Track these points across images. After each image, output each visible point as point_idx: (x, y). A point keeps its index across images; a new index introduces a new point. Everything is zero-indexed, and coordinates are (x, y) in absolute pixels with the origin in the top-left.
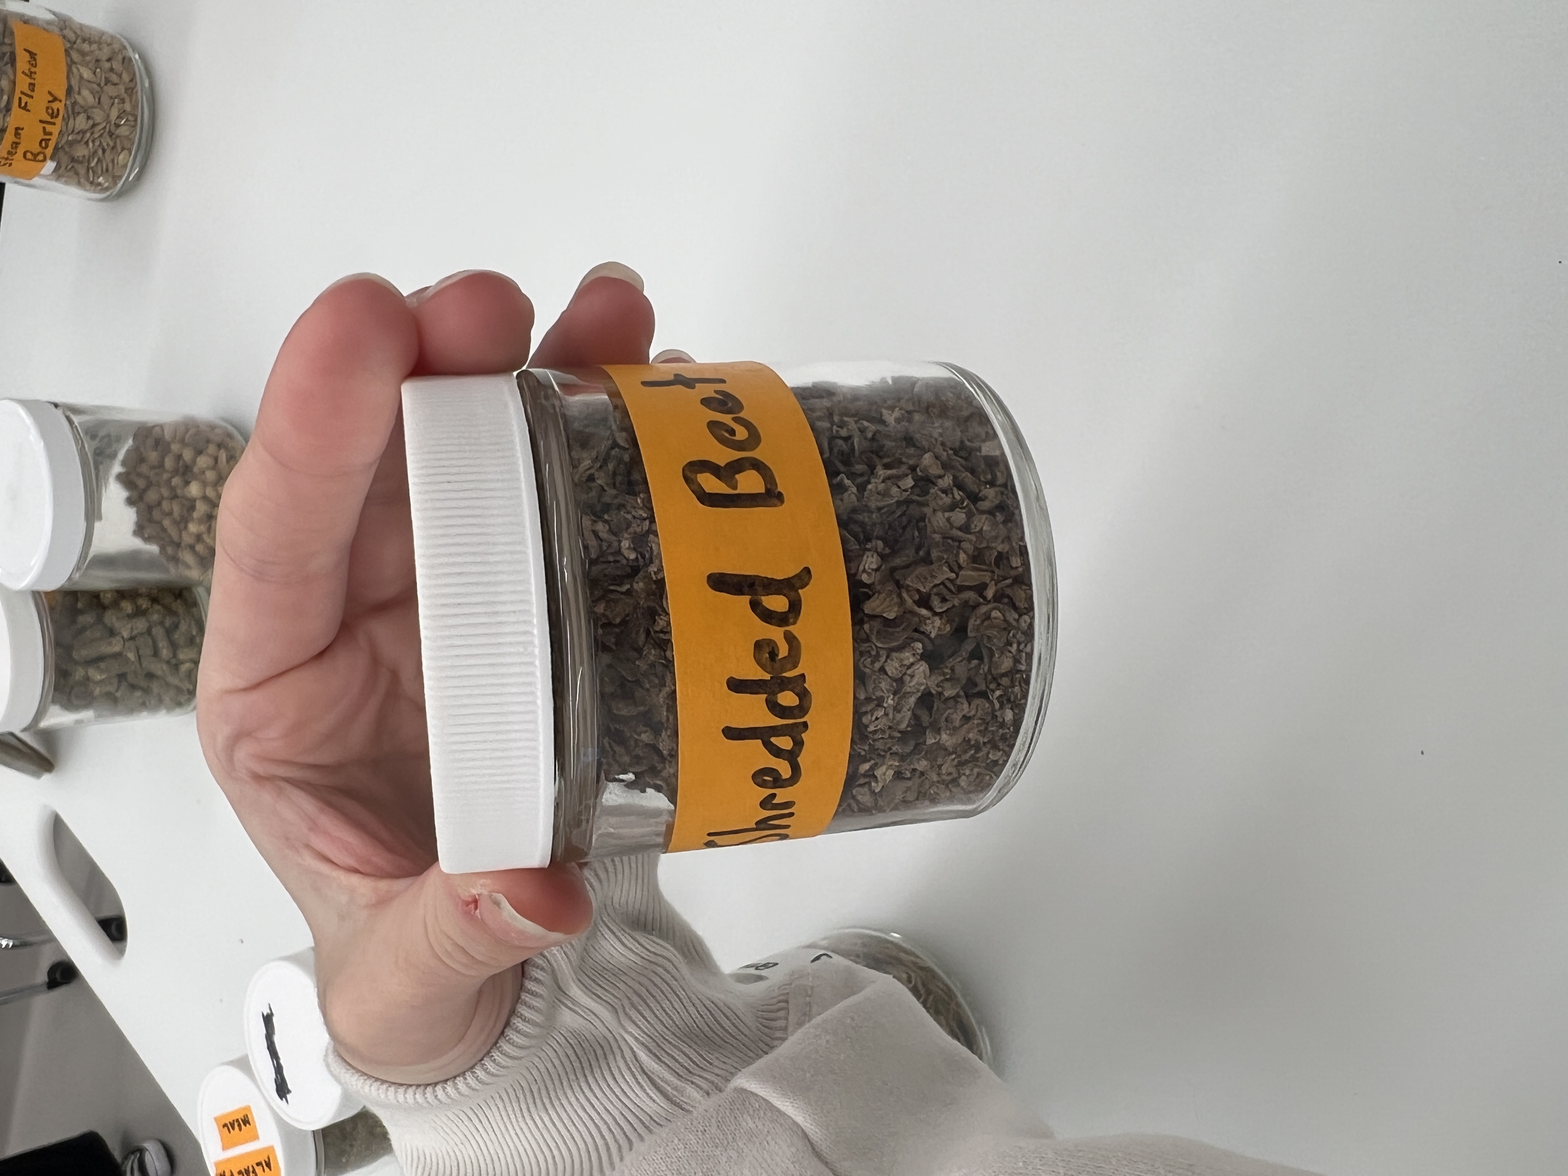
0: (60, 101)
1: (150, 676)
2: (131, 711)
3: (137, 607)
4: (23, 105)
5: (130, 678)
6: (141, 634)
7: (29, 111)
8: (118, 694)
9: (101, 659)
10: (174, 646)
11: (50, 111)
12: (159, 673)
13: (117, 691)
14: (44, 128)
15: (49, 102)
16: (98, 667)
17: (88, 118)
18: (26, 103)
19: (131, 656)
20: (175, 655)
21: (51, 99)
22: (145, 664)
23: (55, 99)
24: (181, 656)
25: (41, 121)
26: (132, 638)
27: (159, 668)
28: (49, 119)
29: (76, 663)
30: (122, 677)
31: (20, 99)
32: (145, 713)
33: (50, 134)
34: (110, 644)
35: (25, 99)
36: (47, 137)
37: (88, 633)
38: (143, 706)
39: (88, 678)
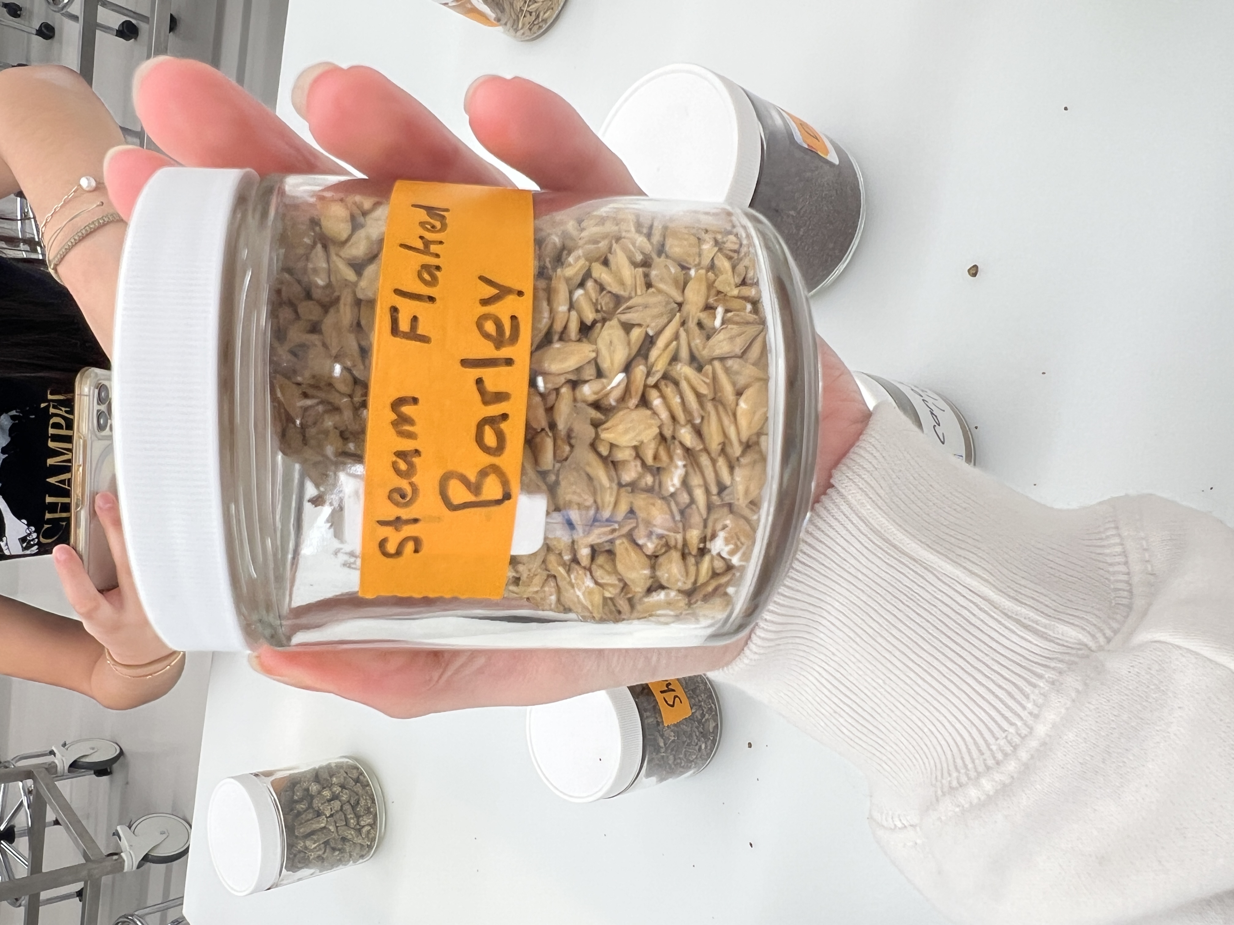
0: (520, 293)
1: (344, 839)
2: (332, 866)
3: (332, 792)
4: (404, 325)
5: (332, 844)
6: (337, 812)
7: (424, 339)
8: (325, 856)
9: (313, 833)
10: (358, 817)
11: (490, 327)
12: (350, 837)
13: (324, 853)
14: (479, 382)
15: (485, 302)
16: (312, 839)
17: (627, 327)
18: (415, 319)
19: (332, 828)
20: (358, 824)
21: (490, 291)
22: (340, 832)
23: (503, 292)
24: (362, 823)
25: (465, 363)
26: (331, 816)
27: (350, 834)
28: (488, 350)
29: (297, 837)
30: (326, 843)
31: (394, 310)
32: (341, 866)
33: (501, 397)
34: (319, 822)
35: (407, 309)
36: (494, 410)
37: (303, 816)
38: (340, 861)
39: (306, 848)
